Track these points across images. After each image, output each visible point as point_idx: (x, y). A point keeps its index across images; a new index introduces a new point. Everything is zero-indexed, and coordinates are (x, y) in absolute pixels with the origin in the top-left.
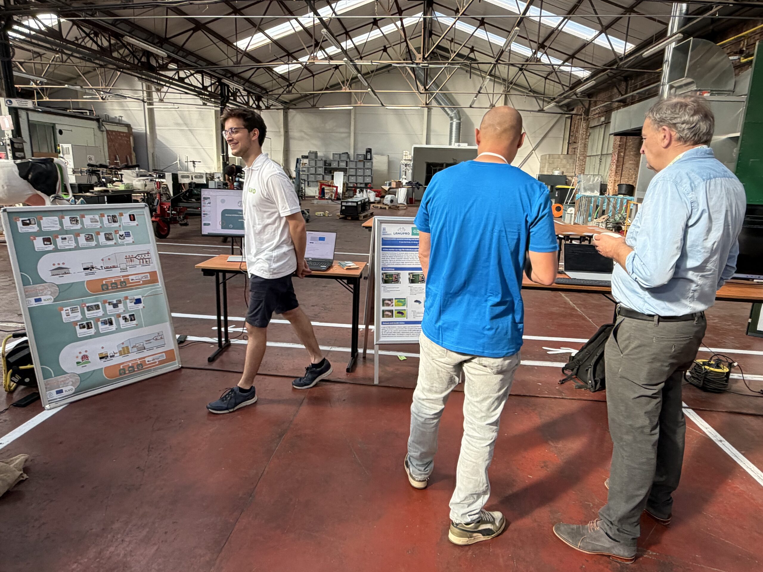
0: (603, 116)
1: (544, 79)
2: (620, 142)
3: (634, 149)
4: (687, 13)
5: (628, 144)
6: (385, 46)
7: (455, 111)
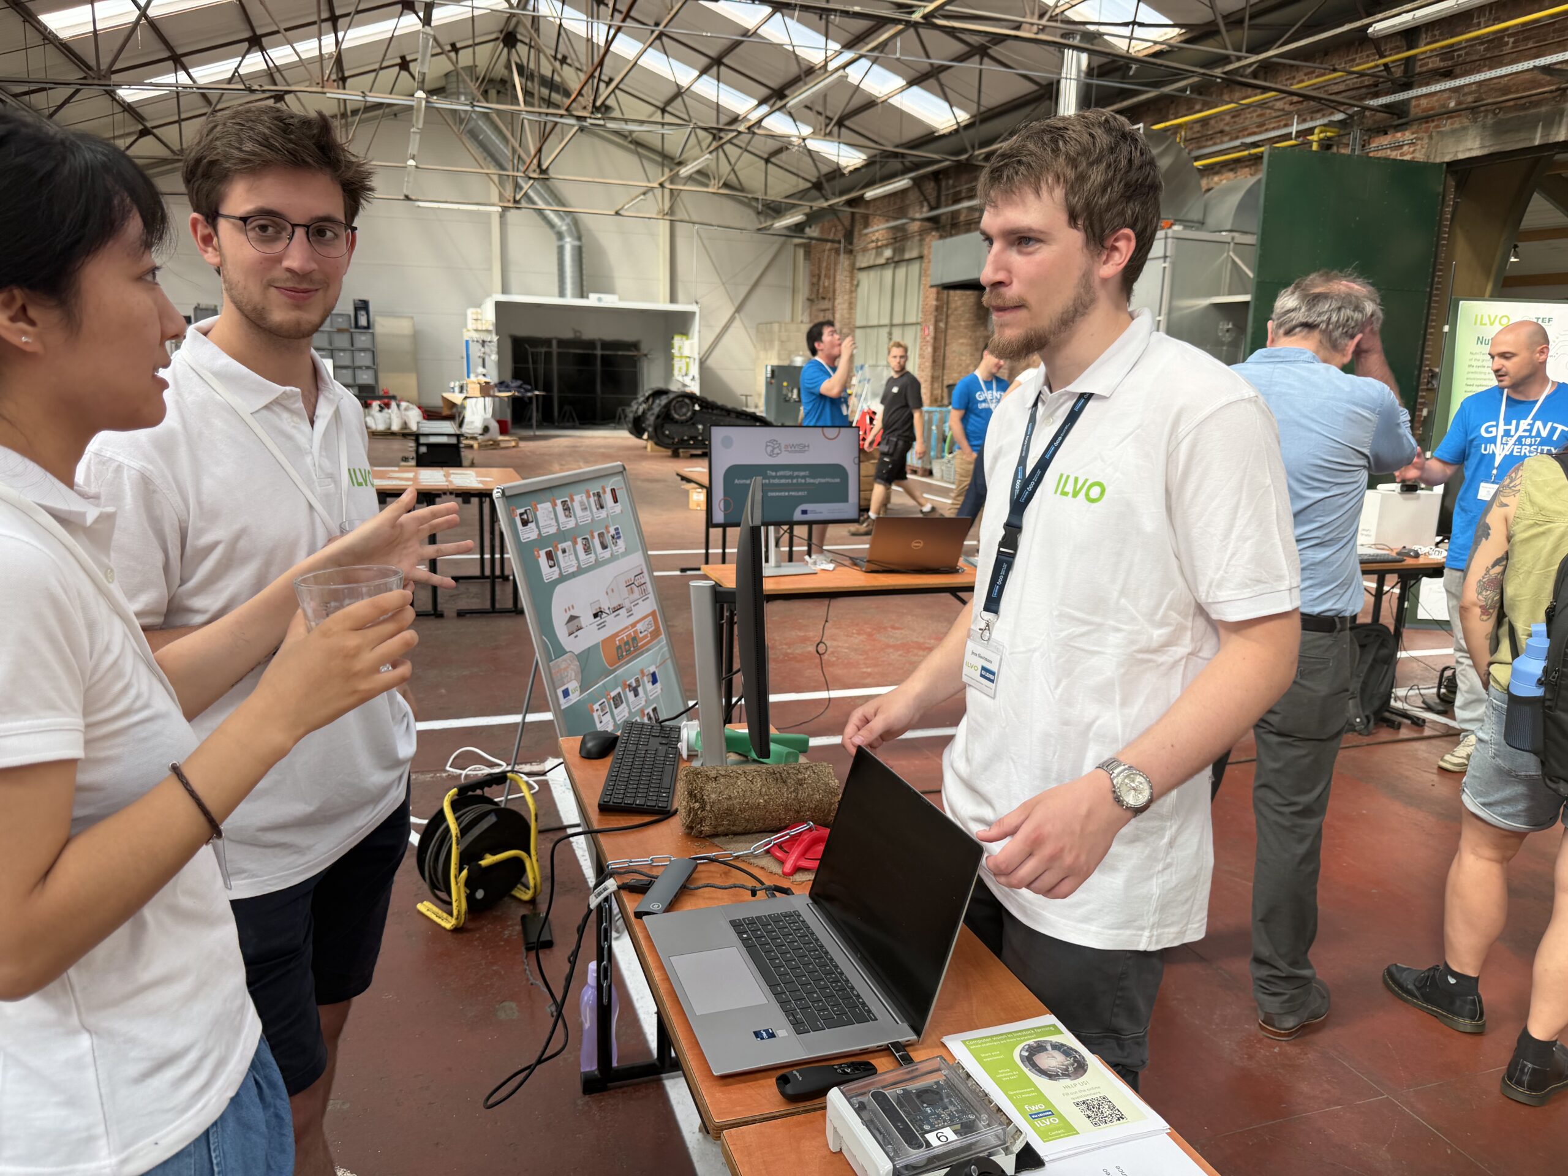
0: (886, 246)
1: (763, 162)
2: (937, 299)
3: (967, 315)
4: (1090, 72)
5: (953, 306)
6: (403, 58)
7: (568, 220)
